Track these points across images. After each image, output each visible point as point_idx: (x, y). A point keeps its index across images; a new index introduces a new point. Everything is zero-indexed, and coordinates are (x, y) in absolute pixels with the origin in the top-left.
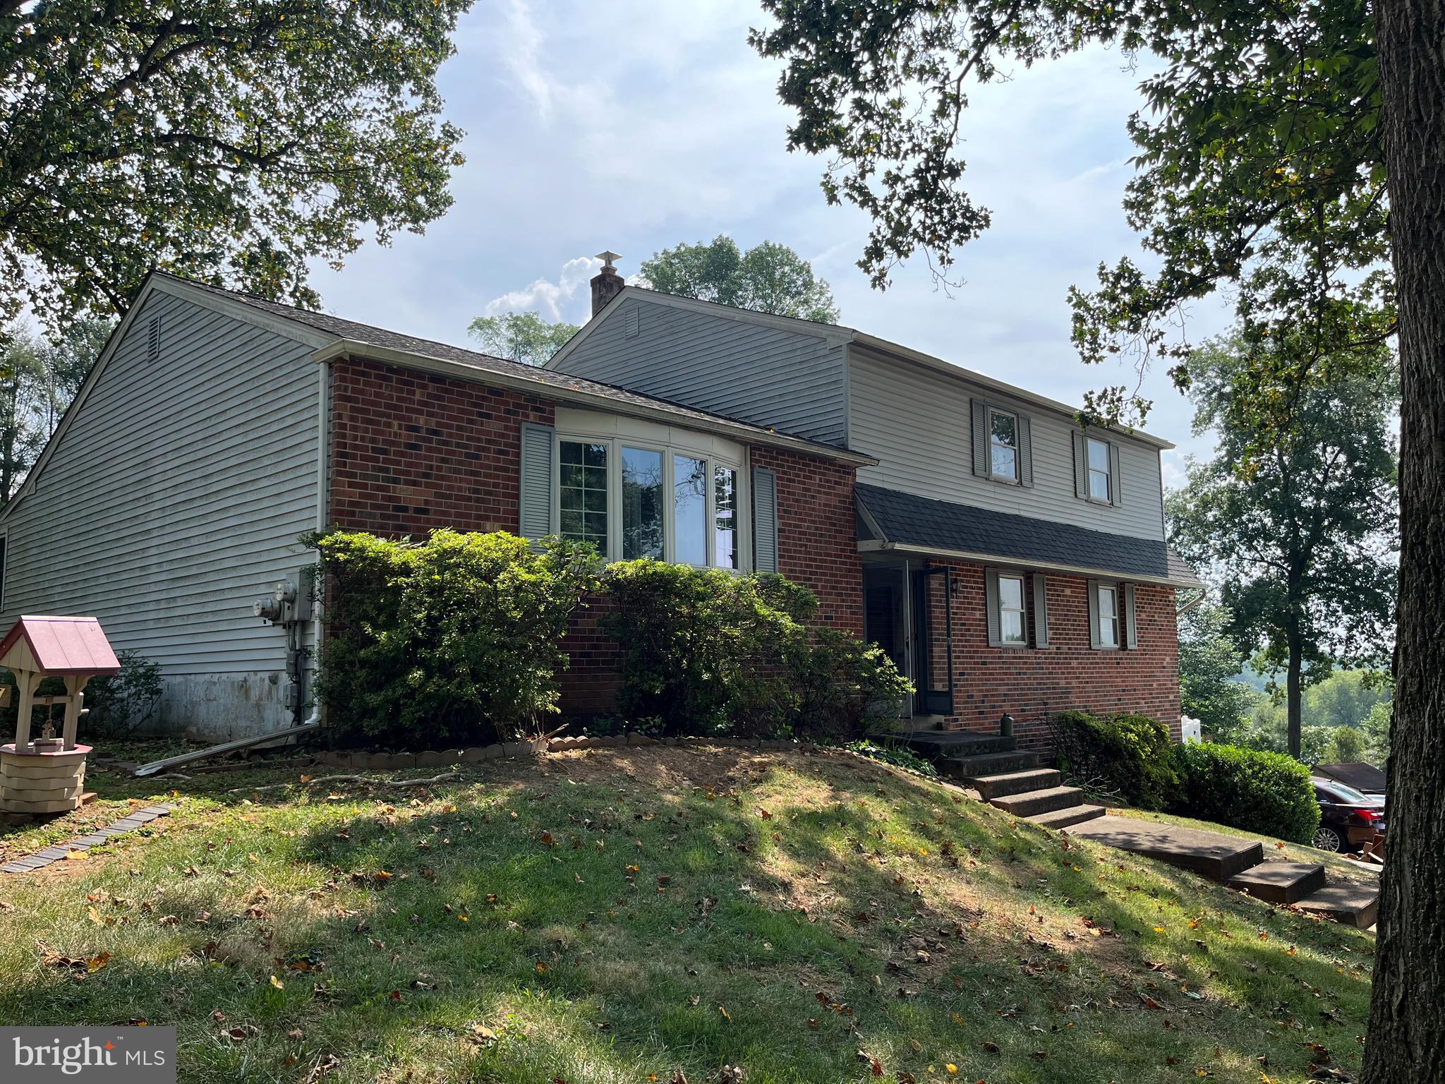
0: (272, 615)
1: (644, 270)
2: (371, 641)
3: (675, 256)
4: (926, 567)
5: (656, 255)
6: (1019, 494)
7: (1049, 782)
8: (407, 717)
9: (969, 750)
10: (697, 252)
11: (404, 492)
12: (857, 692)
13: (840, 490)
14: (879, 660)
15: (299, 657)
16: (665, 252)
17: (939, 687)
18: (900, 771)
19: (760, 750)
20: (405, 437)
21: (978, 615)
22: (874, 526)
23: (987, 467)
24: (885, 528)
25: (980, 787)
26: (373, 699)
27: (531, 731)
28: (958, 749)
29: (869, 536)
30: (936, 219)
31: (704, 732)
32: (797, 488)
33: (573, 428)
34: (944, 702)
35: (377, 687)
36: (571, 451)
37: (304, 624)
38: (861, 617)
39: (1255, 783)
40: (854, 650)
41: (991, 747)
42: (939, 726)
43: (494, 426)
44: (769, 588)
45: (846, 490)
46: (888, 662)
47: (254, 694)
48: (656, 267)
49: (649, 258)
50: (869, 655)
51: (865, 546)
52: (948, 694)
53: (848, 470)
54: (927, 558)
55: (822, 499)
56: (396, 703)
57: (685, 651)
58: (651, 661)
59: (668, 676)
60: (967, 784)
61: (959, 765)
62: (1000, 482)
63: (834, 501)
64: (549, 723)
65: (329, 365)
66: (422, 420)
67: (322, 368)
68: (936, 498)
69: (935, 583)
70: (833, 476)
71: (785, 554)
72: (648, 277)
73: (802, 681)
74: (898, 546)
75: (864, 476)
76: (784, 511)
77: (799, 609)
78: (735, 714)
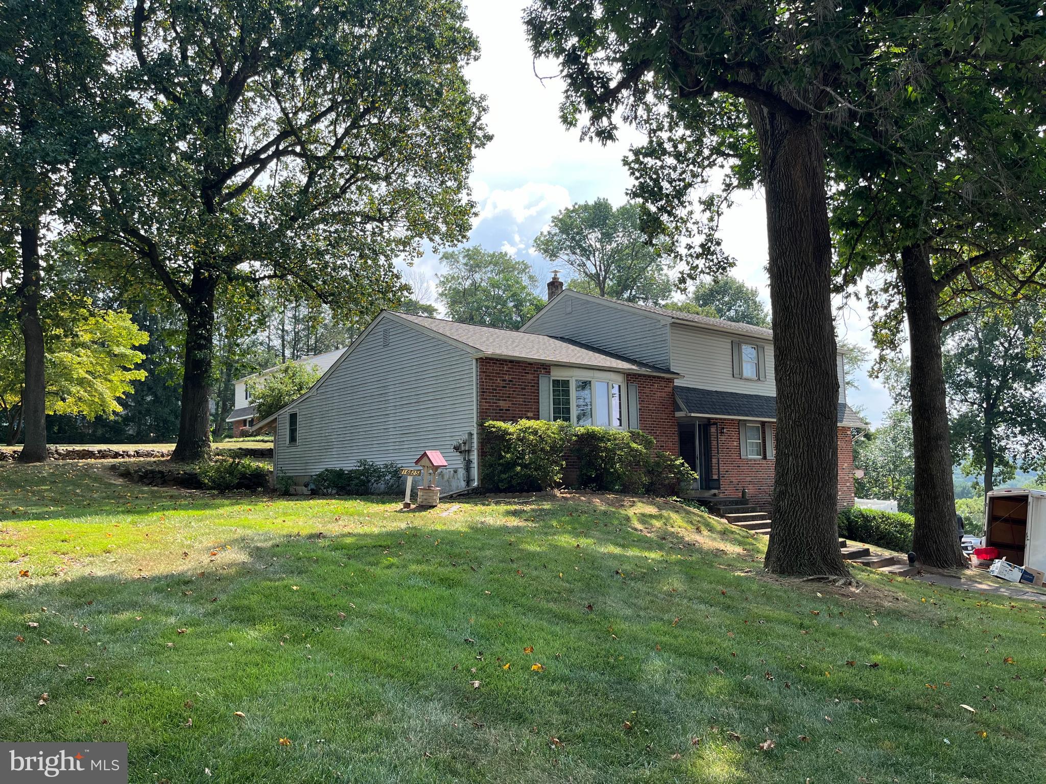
0: (457, 448)
1: (553, 221)
2: (505, 457)
3: (573, 211)
4: (708, 423)
5: (560, 211)
6: (759, 384)
7: (762, 517)
8: (514, 482)
9: (725, 503)
10: (586, 207)
11: (502, 404)
12: (672, 478)
13: (667, 390)
14: (683, 464)
15: (468, 463)
16: (567, 209)
17: (715, 477)
18: (691, 509)
19: (633, 497)
20: (502, 384)
21: (735, 444)
22: (682, 406)
23: (741, 373)
24: (687, 406)
25: (728, 518)
26: (503, 476)
27: (552, 488)
28: (720, 503)
29: (680, 410)
30: (711, 263)
31: (611, 490)
32: (647, 390)
33: (557, 375)
34: (716, 484)
35: (504, 472)
36: (556, 383)
37: (469, 451)
38: (677, 446)
39: (883, 526)
40: (671, 460)
41: (736, 503)
42: (715, 495)
43: (530, 377)
44: (634, 436)
45: (670, 390)
46: (686, 465)
47: (446, 477)
48: (560, 220)
49: (556, 214)
50: (678, 462)
51: (678, 414)
52: (718, 480)
53: (671, 381)
54: (709, 419)
55: (659, 394)
56: (511, 477)
57: (603, 460)
58: (591, 464)
59: (597, 470)
60: (722, 517)
61: (719, 509)
62: (747, 380)
63: (664, 395)
64: (558, 486)
65: (477, 359)
66: (507, 377)
67: (474, 361)
68: (714, 389)
69: (713, 430)
70: (663, 384)
71: (642, 419)
72: (556, 225)
73: (650, 472)
74: (693, 415)
75: (678, 383)
76: (641, 401)
77: (648, 444)
78: (623, 485)
